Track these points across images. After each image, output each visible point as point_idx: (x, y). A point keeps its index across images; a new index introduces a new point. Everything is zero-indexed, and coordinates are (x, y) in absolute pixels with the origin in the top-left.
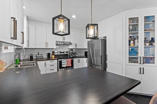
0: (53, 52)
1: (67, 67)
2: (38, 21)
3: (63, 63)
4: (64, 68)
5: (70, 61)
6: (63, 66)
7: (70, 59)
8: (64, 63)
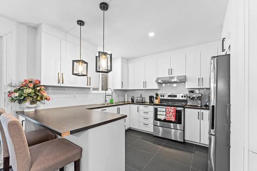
0: (157, 95)
1: (165, 121)
2: (131, 59)
3: (158, 113)
4: (160, 120)
5: (172, 111)
6: (159, 117)
7: (173, 108)
8: (161, 113)
